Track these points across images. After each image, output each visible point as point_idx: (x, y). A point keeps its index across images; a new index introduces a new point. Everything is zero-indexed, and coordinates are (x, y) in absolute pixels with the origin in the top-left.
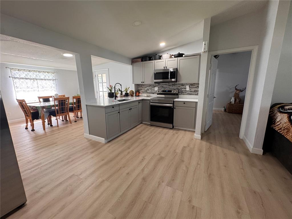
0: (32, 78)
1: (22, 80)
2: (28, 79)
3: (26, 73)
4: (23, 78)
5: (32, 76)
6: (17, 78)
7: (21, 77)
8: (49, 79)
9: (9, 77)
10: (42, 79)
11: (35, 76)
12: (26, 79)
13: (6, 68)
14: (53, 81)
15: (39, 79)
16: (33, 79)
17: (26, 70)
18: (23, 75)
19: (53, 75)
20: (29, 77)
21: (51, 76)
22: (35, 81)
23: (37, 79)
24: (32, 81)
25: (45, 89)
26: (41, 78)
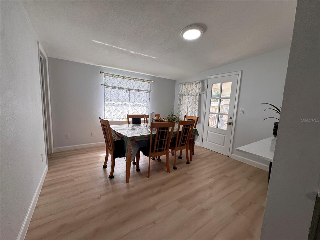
0: (125, 87)
1: (113, 90)
2: (121, 88)
3: (119, 80)
4: (115, 87)
5: (126, 85)
6: (109, 86)
7: (114, 85)
8: (143, 90)
9: (102, 85)
10: (135, 90)
11: (128, 84)
12: (119, 88)
13: (101, 73)
14: (147, 93)
15: (133, 90)
16: (126, 89)
17: (120, 77)
18: (116, 82)
19: (148, 84)
20: (122, 86)
21: (146, 86)
22: (128, 91)
23: (129, 89)
24: (125, 91)
25: (136, 103)
26: (135, 88)
